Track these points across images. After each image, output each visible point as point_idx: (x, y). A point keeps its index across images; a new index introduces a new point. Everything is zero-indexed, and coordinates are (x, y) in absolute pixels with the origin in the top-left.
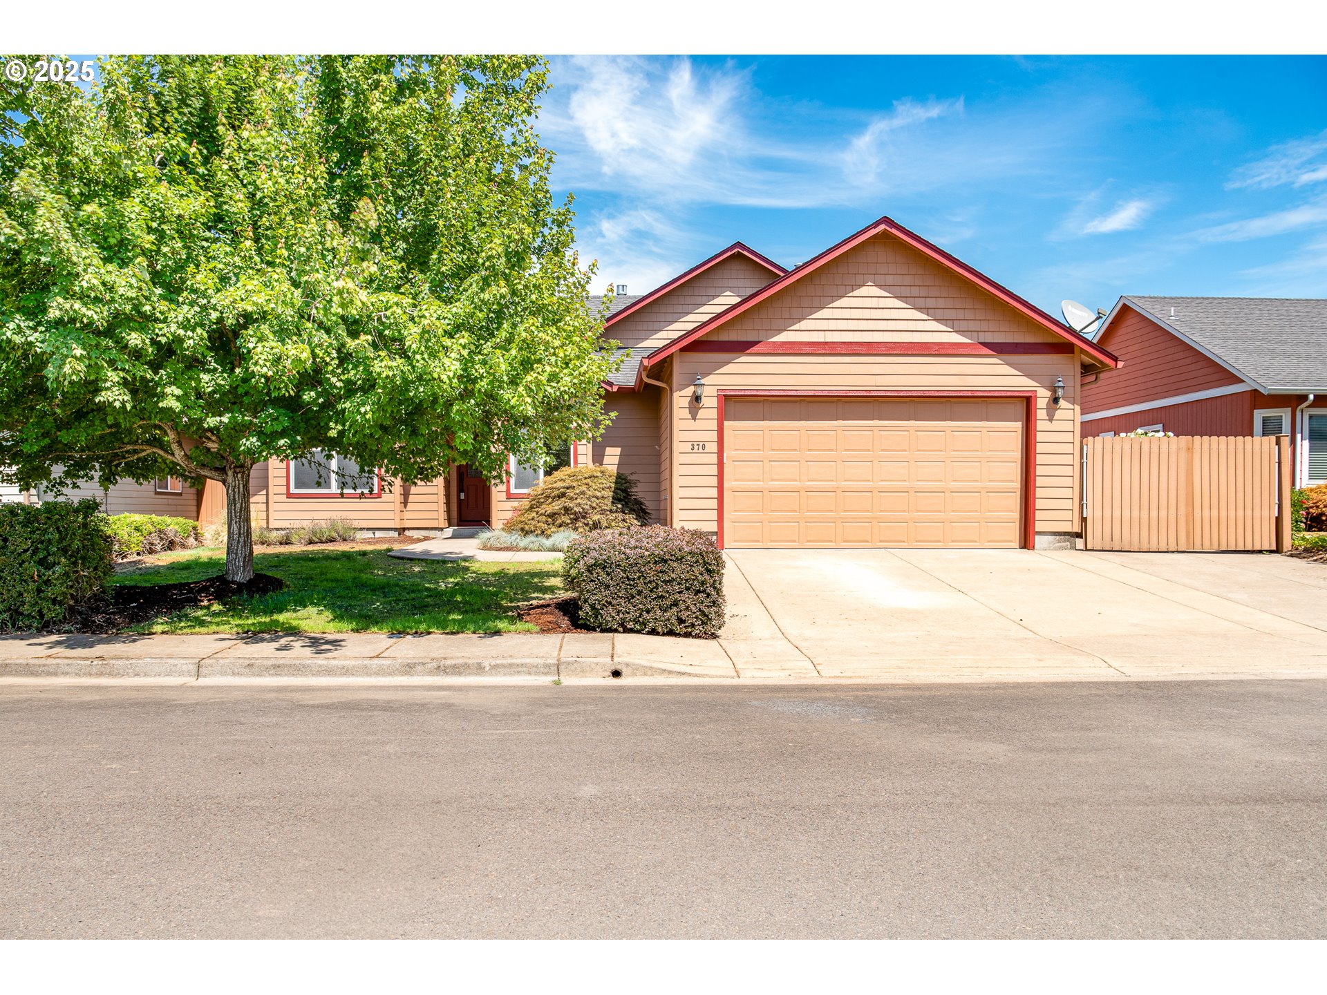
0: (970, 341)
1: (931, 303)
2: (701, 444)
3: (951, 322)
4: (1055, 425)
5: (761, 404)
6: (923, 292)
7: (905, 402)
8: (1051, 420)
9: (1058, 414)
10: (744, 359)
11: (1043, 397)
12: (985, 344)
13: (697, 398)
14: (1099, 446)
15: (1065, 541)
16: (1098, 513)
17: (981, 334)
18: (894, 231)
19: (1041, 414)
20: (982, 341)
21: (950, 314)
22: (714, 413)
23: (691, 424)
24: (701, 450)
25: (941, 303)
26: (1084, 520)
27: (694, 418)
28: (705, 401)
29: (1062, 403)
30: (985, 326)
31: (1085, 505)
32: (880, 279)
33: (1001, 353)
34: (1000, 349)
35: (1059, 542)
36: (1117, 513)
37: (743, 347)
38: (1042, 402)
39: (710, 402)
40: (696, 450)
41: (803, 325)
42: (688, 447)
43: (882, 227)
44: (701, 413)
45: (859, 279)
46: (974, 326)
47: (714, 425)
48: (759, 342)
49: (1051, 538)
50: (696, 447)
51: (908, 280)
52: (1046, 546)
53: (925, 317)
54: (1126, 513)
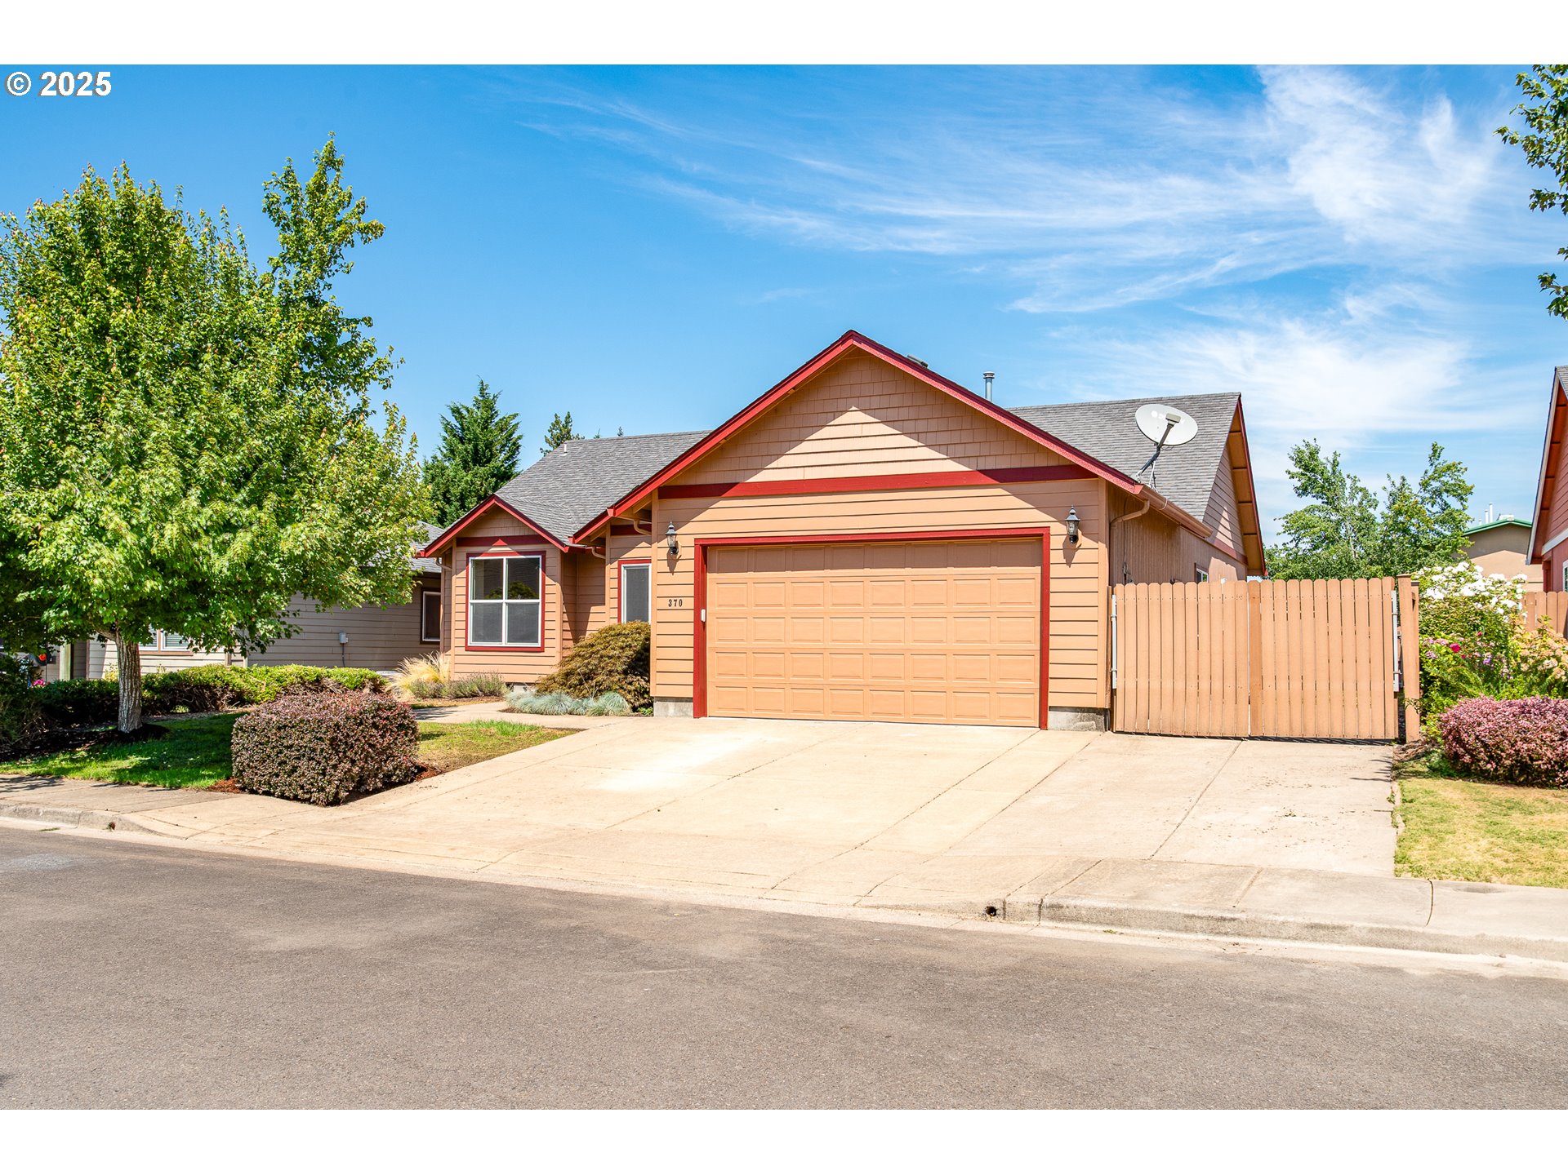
0: (968, 469)
1: (921, 426)
2: (678, 599)
3: (944, 447)
4: (1074, 570)
5: (746, 554)
6: (912, 413)
7: (900, 546)
8: (1069, 563)
9: (1079, 556)
10: (722, 503)
11: (1058, 533)
12: (984, 472)
13: (674, 549)
14: (1130, 596)
15: (1089, 720)
16: (1131, 685)
17: (981, 460)
18: (863, 346)
19: (1056, 556)
20: (982, 468)
21: (944, 438)
22: (691, 566)
23: (669, 578)
24: (678, 607)
25: (933, 425)
26: (1113, 692)
27: (672, 571)
28: (681, 552)
29: (1083, 541)
30: (985, 449)
31: (1114, 673)
32: (865, 402)
33: (1005, 481)
34: (1001, 477)
35: (1081, 720)
36: (1155, 685)
37: (719, 491)
38: (1057, 542)
39: (688, 553)
40: (673, 607)
41: (783, 461)
42: (664, 603)
43: (851, 342)
44: (679, 566)
45: (842, 404)
46: (972, 450)
47: (691, 578)
48: (736, 484)
49: (1071, 715)
50: (673, 603)
51: (896, 400)
52: (1064, 725)
53: (915, 443)
54: (1168, 685)
